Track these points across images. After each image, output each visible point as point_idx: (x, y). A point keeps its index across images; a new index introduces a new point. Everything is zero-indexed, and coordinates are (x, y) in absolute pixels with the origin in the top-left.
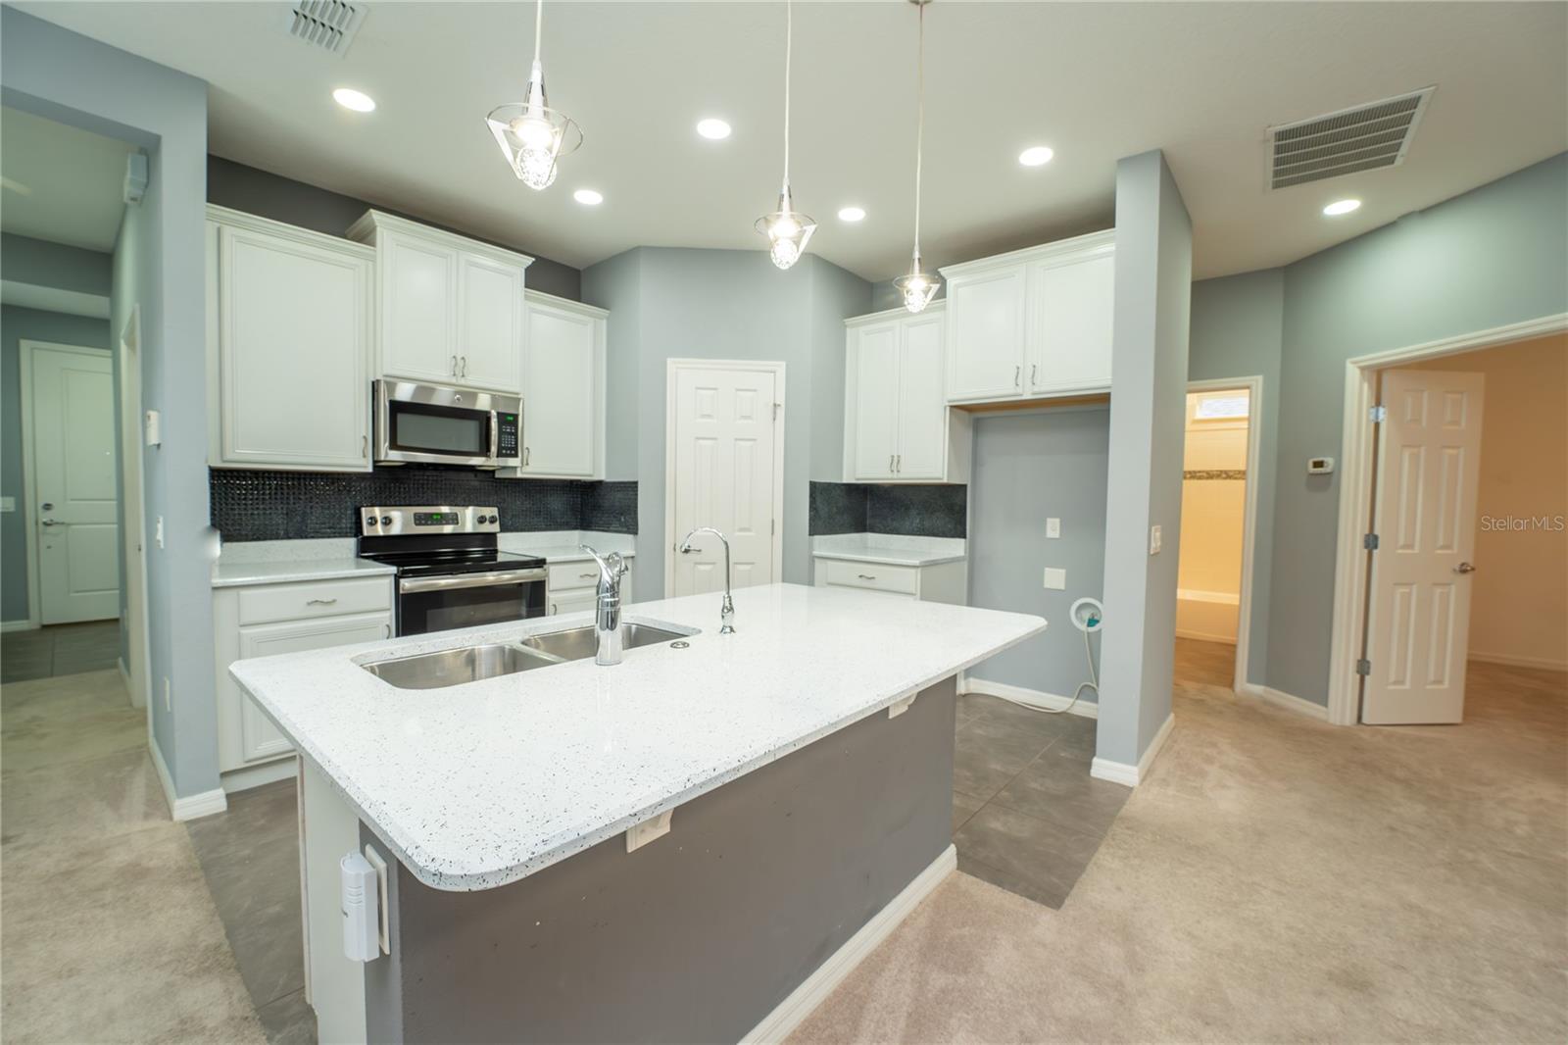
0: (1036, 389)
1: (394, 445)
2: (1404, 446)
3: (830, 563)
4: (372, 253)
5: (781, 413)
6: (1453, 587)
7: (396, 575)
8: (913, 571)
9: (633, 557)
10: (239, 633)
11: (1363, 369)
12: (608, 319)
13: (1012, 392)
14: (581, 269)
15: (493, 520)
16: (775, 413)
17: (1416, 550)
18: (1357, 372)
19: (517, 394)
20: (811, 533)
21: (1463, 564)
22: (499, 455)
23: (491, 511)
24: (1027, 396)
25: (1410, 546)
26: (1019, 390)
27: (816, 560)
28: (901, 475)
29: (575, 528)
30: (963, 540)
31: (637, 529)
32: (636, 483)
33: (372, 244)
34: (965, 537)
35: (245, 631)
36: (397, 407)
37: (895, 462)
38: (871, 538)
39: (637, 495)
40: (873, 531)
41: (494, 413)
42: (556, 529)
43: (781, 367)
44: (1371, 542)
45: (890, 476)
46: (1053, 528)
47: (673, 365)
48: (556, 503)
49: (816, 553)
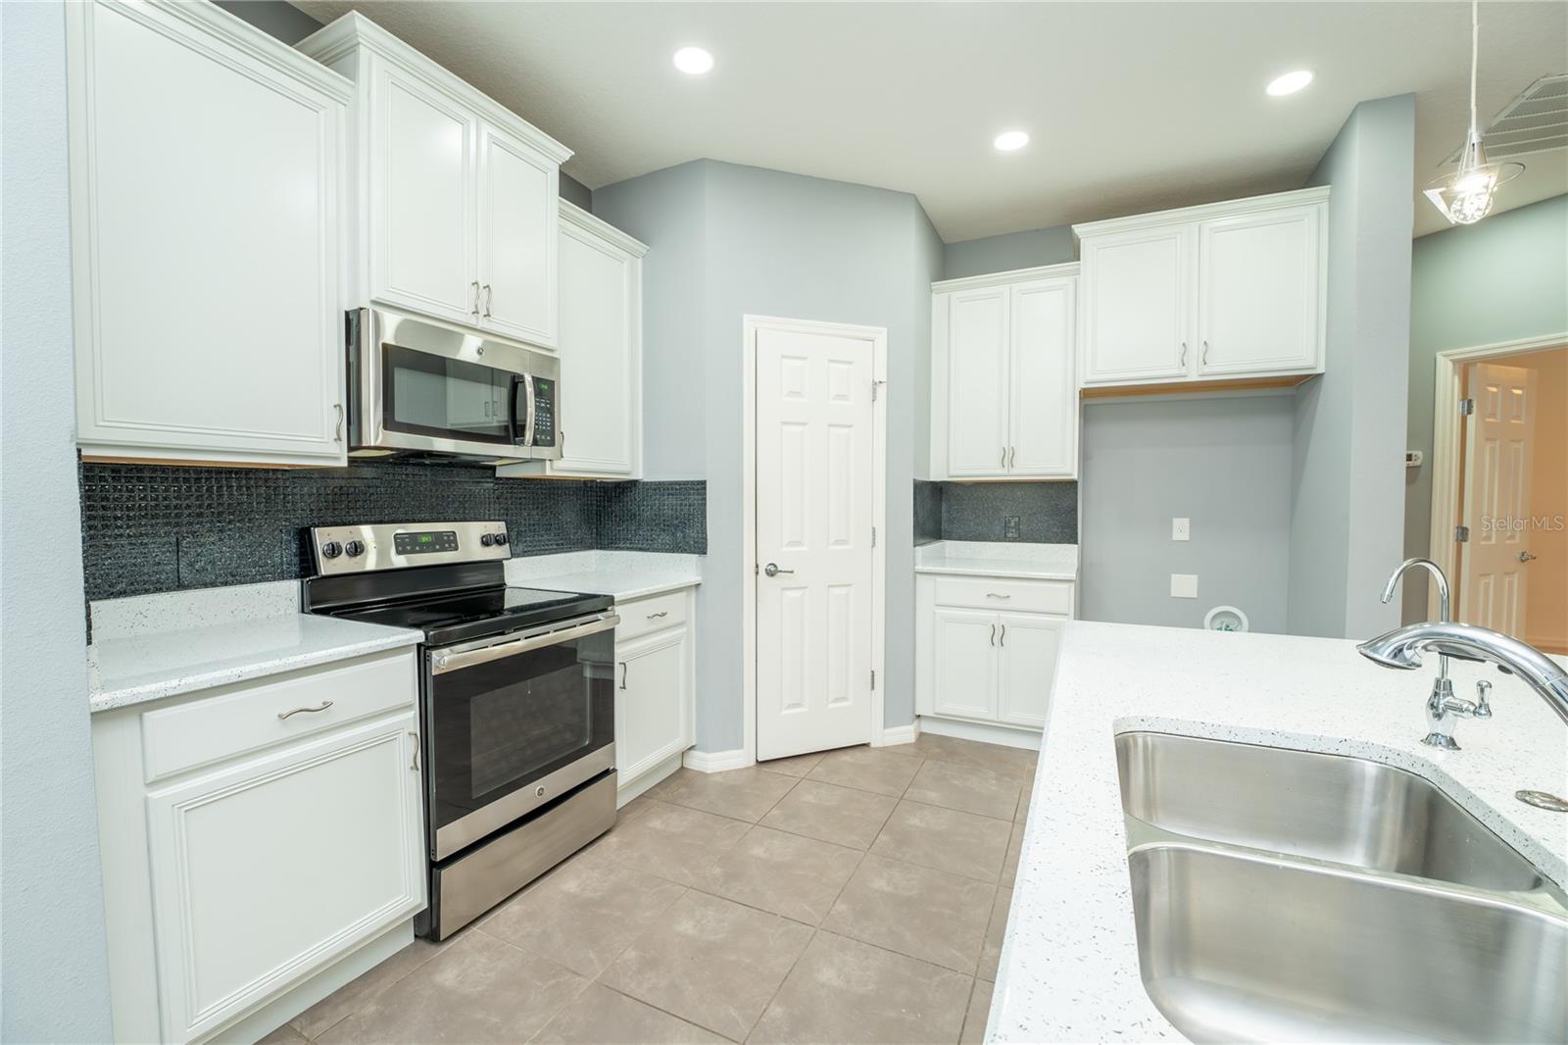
0: (1207, 370)
1: (389, 423)
2: (1487, 439)
3: (939, 579)
4: (349, 91)
5: (882, 391)
6: (1516, 575)
7: (419, 645)
8: (1066, 586)
9: (698, 586)
10: (146, 800)
11: (1454, 362)
12: (643, 257)
13: (1175, 372)
14: (592, 189)
15: (499, 541)
16: (874, 391)
17: (1493, 541)
18: (1450, 364)
19: (552, 350)
20: (915, 546)
21: (1523, 554)
22: (535, 443)
23: (498, 528)
24: (1193, 377)
25: (1488, 538)
26: (1184, 371)
27: (918, 576)
28: (1015, 471)
29: (590, 547)
30: (1076, 546)
31: (706, 548)
32: (704, 483)
33: (350, 73)
34: (1076, 542)
35: (156, 794)
36: (394, 358)
37: (1008, 456)
38: (949, 546)
39: (705, 499)
40: (950, 538)
41: (528, 379)
42: (570, 550)
43: (881, 335)
44: (1463, 534)
45: (1000, 471)
46: (1181, 529)
47: (750, 322)
48: (569, 515)
49: (919, 568)
